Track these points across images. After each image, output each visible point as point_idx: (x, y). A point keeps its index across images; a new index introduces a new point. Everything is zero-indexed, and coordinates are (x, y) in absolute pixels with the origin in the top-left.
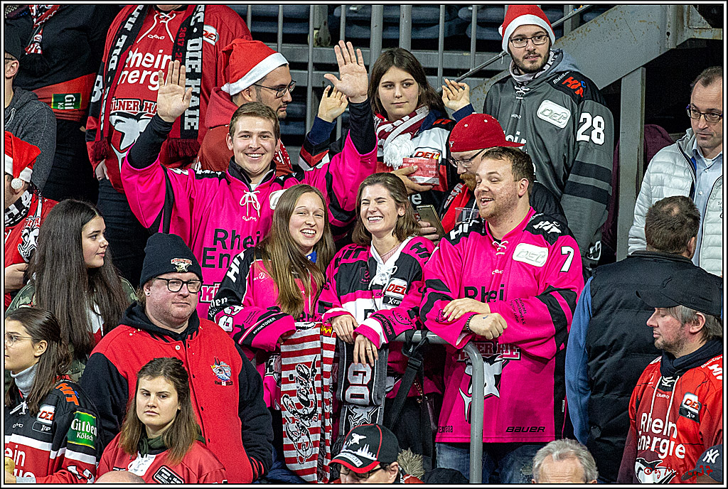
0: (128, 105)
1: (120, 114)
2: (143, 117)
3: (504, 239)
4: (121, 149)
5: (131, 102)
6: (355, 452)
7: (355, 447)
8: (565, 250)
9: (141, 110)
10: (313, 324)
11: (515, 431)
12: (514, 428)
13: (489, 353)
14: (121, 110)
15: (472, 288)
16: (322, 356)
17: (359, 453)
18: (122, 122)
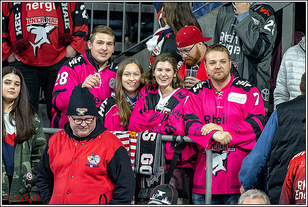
0: (37, 20)
1: (33, 25)
2: (47, 25)
3: (221, 91)
4: (35, 43)
5: (39, 18)
6: (161, 201)
7: (160, 198)
8: (255, 94)
9: (46, 22)
10: (125, 132)
11: (235, 188)
12: (234, 186)
13: (219, 149)
14: (34, 23)
15: (207, 116)
16: (130, 148)
17: (163, 201)
18: (35, 29)
